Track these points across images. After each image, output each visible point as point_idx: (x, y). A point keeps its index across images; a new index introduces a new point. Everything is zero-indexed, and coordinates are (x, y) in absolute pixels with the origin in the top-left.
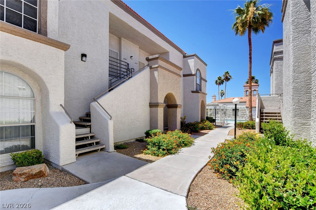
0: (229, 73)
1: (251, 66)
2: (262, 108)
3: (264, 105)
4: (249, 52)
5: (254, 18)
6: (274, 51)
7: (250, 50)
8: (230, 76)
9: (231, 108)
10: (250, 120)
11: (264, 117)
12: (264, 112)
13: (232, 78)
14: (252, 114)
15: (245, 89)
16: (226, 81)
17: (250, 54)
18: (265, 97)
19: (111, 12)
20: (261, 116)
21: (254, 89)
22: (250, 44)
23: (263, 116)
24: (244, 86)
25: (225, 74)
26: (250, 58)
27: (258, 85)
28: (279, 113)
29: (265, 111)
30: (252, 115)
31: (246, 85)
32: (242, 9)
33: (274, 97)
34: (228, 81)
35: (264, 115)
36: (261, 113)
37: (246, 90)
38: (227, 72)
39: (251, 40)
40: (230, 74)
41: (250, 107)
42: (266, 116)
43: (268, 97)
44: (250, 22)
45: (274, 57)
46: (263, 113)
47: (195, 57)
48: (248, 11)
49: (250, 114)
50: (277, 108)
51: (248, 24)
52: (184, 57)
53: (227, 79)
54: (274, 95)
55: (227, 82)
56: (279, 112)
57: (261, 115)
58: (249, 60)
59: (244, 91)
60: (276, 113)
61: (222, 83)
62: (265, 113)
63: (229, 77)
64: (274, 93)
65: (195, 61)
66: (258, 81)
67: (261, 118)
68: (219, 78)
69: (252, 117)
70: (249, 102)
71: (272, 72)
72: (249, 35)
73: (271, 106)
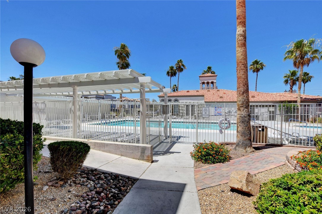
0: (182, 62)
8: (183, 65)
9: (184, 103)
16: (178, 71)
21: (212, 81)
24: (200, 77)
25: (177, 63)
27: (216, 76)
31: (202, 75)
37: (202, 81)
38: (181, 60)
53: (180, 69)
55: (180, 73)
59: (200, 83)
61: (175, 75)
63: (182, 67)
68: (172, 68)
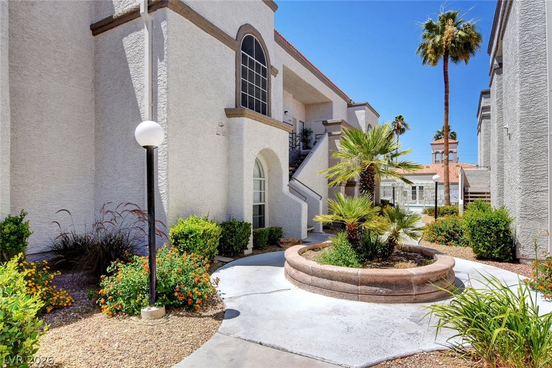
0: (402, 119)
1: (448, 117)
2: (466, 186)
3: (469, 182)
4: (444, 94)
5: (453, 42)
6: (482, 105)
7: (447, 91)
8: (405, 125)
10: (446, 205)
11: (469, 199)
12: (468, 191)
13: (409, 127)
14: (449, 194)
15: (433, 149)
16: (397, 133)
17: (447, 98)
18: (470, 171)
19: (284, 64)
20: (465, 197)
21: (450, 150)
22: (446, 82)
23: (468, 197)
24: (432, 144)
25: (395, 121)
26: (447, 104)
27: (457, 143)
28: (489, 193)
29: (470, 190)
30: (449, 196)
31: (435, 142)
32: (434, 23)
33: (483, 171)
34: (401, 133)
35: (469, 195)
36: (465, 193)
37: (435, 151)
38: (400, 117)
39: (447, 75)
40: (405, 121)
41: (446, 184)
42: (471, 197)
43: (474, 171)
44: (447, 47)
45: (483, 113)
46: (467, 193)
47: (366, 106)
48: (444, 29)
49: (447, 195)
50: (486, 186)
51: (444, 51)
52: (349, 106)
53: (400, 130)
54: (482, 169)
55: (400, 136)
56: (488, 191)
57: (466, 195)
58: (444, 106)
59: (432, 154)
60: (484, 193)
62: (471, 193)
63: (403, 127)
64: (482, 165)
65: (366, 113)
66: (455, 135)
67: (465, 199)
69: (450, 200)
70: (445, 175)
71: (480, 131)
72: (444, 67)
73: (478, 184)
